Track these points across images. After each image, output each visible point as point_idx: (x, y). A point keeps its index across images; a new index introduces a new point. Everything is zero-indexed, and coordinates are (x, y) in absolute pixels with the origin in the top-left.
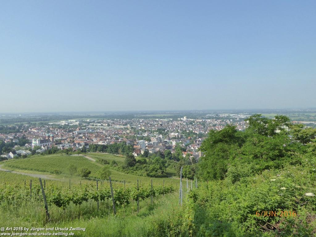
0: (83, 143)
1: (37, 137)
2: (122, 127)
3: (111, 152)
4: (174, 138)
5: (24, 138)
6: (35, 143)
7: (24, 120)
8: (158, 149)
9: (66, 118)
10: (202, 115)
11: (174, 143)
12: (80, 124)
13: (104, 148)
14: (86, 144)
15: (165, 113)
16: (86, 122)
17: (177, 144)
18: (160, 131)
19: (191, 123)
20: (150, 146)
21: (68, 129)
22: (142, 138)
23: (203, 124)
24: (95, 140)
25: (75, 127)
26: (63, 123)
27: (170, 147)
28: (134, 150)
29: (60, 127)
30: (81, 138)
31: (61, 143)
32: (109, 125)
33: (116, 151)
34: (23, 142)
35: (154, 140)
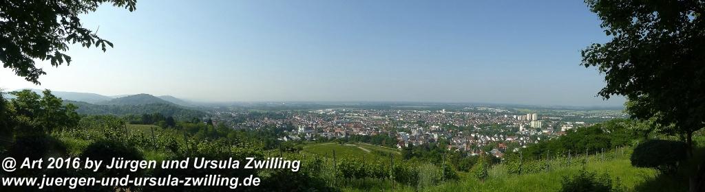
0: (343, 132)
1: (301, 124)
2: (380, 118)
3: (374, 143)
4: (435, 131)
5: (291, 124)
6: (301, 129)
7: (287, 108)
8: (421, 143)
9: (324, 107)
10: (460, 108)
11: (436, 136)
12: (337, 114)
13: (366, 139)
14: (347, 134)
15: (421, 104)
16: (342, 112)
17: (439, 137)
18: (420, 123)
19: (450, 116)
20: (413, 138)
21: (327, 118)
22: (402, 130)
23: (463, 117)
24: (355, 131)
25: (333, 116)
26: (321, 112)
27: (433, 140)
28: (397, 142)
29: (319, 116)
30: (340, 127)
31: (323, 132)
32: (366, 116)
33: (380, 143)
34: (291, 128)
35: (415, 133)
